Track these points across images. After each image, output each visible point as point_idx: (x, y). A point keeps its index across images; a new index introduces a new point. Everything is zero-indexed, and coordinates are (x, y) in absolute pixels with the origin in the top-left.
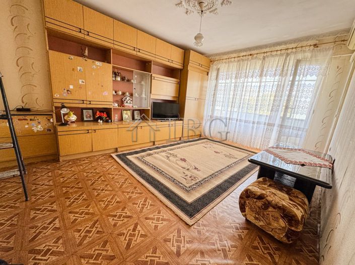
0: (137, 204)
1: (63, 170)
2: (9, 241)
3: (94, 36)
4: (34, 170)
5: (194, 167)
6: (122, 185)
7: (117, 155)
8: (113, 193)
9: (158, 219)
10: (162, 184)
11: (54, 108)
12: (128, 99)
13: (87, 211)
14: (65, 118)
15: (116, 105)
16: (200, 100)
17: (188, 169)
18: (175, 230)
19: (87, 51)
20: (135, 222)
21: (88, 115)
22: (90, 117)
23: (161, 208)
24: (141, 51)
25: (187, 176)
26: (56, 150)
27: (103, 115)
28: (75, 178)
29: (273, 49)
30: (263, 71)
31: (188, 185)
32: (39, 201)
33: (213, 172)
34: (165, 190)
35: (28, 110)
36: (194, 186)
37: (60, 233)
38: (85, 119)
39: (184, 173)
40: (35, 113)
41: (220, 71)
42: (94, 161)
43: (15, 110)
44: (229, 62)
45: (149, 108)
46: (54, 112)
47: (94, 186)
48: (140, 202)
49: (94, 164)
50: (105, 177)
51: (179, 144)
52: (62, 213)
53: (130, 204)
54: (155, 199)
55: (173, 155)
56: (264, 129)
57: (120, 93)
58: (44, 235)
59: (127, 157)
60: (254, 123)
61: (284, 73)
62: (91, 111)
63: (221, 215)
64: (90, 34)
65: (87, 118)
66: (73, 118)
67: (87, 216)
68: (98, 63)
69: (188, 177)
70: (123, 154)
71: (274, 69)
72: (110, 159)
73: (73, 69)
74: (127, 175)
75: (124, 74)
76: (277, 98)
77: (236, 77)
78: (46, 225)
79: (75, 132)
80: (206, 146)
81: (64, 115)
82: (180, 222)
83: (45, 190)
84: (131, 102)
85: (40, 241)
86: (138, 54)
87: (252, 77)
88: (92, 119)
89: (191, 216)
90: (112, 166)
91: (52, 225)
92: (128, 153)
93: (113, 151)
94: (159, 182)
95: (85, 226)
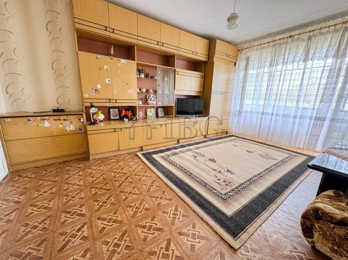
0: (167, 213)
1: (93, 169)
2: (39, 248)
3: (119, 33)
4: (68, 168)
5: (226, 170)
6: (149, 188)
7: (143, 154)
8: (141, 197)
9: (194, 237)
10: (193, 190)
11: (84, 108)
12: (152, 96)
13: (115, 218)
14: (94, 117)
15: (141, 102)
16: (226, 94)
17: (220, 172)
18: (217, 254)
19: (112, 50)
20: (168, 238)
21: (115, 114)
22: (116, 116)
23: (196, 221)
24: (164, 45)
25: (219, 179)
26: (87, 149)
27: (128, 113)
28: (103, 179)
29: (323, 25)
30: (309, 53)
31: (223, 192)
32: (70, 203)
33: (251, 176)
34: (197, 197)
35: (62, 111)
36: (231, 194)
37: (87, 245)
38: (112, 118)
39: (216, 177)
40: (68, 113)
41: (250, 60)
42: (121, 160)
43: (52, 111)
44: (261, 48)
45: (173, 105)
46: (84, 111)
47: (122, 188)
48: (171, 210)
49: (121, 163)
50: (132, 178)
51: (204, 142)
52: (90, 219)
53: (160, 213)
54: (187, 207)
55: (201, 155)
56: (310, 124)
57: (144, 90)
58: (72, 245)
59: (153, 156)
60: (295, 117)
61: (340, 53)
62: (117, 109)
63: (275, 236)
64: (115, 31)
65: (113, 117)
66: (101, 117)
67: (115, 225)
68: (123, 61)
69: (222, 181)
70: (148, 153)
71: (325, 51)
72: (136, 158)
73: (100, 69)
74: (153, 176)
75: (147, 71)
76: (328, 86)
77: (271, 65)
78: (74, 232)
79: (103, 131)
80: (235, 144)
81: (93, 114)
82: (222, 242)
83: (76, 190)
84: (155, 99)
85: (68, 252)
86: (162, 48)
87: (293, 62)
88: (118, 118)
89: (235, 235)
90: (138, 166)
91: (81, 232)
92: (153, 152)
93: (138, 149)
94: (188, 186)
95: (113, 237)
